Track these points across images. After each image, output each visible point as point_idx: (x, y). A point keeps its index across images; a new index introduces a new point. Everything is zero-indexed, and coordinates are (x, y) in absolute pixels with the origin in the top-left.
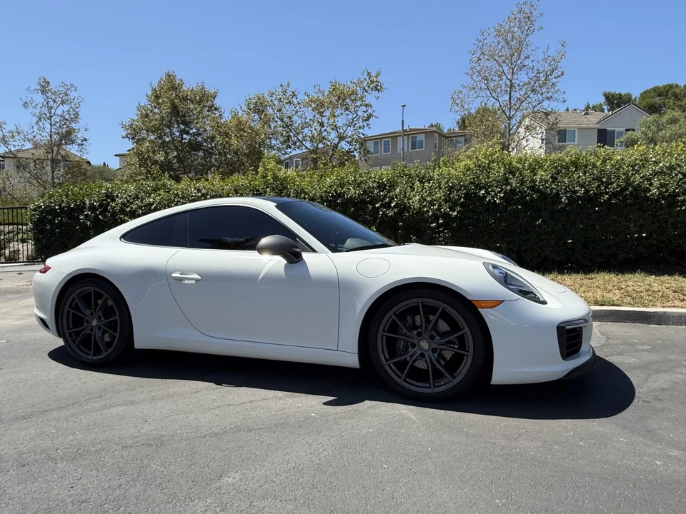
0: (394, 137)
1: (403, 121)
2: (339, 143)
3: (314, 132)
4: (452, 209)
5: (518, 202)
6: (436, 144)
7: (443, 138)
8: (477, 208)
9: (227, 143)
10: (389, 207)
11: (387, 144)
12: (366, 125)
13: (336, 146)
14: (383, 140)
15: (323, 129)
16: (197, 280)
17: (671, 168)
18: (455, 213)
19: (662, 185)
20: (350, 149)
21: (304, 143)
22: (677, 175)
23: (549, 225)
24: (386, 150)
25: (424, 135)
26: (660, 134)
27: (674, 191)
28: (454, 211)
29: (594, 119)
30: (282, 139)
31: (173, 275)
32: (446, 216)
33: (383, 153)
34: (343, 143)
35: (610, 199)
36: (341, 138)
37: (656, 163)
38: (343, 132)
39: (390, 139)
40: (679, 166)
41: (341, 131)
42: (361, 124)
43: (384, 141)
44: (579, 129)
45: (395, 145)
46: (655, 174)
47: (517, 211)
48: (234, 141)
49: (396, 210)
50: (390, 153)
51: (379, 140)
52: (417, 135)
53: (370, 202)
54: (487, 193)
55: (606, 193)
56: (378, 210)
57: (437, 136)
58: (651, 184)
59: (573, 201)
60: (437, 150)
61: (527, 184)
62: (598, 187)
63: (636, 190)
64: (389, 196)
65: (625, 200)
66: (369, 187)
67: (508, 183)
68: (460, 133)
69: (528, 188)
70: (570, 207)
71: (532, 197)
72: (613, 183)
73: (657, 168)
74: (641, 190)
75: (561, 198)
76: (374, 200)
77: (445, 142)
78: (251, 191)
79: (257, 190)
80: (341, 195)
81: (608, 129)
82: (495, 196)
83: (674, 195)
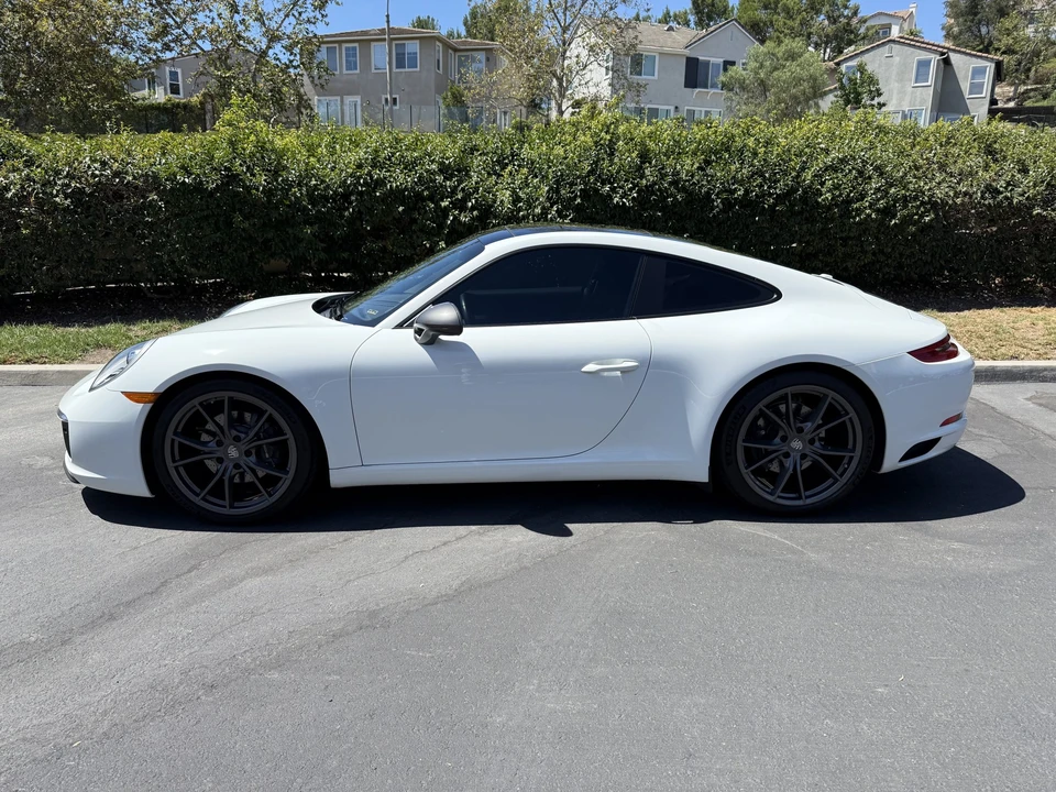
0: (364, 40)
1: (388, 16)
2: (269, 47)
3: (217, 20)
6: (438, 61)
7: (450, 51)
9: (31, 28)
11: (351, 53)
12: (319, 16)
13: (264, 54)
14: (344, 46)
15: (237, 18)
17: (843, 161)
18: (566, 222)
19: (836, 187)
20: (291, 61)
21: (199, 42)
22: (850, 171)
24: (351, 65)
25: (418, 42)
26: (776, 73)
27: (848, 195)
28: (566, 217)
29: (681, 39)
30: (150, 30)
33: (345, 72)
34: (278, 48)
35: (775, 205)
36: (273, 38)
37: (827, 151)
38: (276, 26)
39: (356, 45)
40: (854, 159)
41: (274, 25)
42: (310, 14)
43: (347, 49)
44: (660, 53)
45: (367, 57)
46: (827, 168)
47: (656, 219)
48: (46, 25)
49: (475, 212)
50: (358, 71)
51: (337, 45)
52: (406, 42)
53: (431, 198)
54: (613, 190)
55: (770, 195)
56: (445, 211)
57: (440, 45)
58: (822, 184)
59: (728, 205)
60: (441, 72)
61: (669, 179)
62: (761, 186)
63: (805, 192)
64: (463, 190)
65: (792, 205)
66: (427, 171)
67: (642, 176)
68: (478, 44)
69: (671, 184)
70: (726, 216)
71: (675, 198)
72: (779, 181)
73: (828, 160)
74: (811, 193)
75: (713, 200)
76: (437, 194)
77: (454, 59)
78: (215, 169)
79: (226, 169)
80: (381, 182)
81: (700, 58)
82: (624, 195)
83: (848, 202)
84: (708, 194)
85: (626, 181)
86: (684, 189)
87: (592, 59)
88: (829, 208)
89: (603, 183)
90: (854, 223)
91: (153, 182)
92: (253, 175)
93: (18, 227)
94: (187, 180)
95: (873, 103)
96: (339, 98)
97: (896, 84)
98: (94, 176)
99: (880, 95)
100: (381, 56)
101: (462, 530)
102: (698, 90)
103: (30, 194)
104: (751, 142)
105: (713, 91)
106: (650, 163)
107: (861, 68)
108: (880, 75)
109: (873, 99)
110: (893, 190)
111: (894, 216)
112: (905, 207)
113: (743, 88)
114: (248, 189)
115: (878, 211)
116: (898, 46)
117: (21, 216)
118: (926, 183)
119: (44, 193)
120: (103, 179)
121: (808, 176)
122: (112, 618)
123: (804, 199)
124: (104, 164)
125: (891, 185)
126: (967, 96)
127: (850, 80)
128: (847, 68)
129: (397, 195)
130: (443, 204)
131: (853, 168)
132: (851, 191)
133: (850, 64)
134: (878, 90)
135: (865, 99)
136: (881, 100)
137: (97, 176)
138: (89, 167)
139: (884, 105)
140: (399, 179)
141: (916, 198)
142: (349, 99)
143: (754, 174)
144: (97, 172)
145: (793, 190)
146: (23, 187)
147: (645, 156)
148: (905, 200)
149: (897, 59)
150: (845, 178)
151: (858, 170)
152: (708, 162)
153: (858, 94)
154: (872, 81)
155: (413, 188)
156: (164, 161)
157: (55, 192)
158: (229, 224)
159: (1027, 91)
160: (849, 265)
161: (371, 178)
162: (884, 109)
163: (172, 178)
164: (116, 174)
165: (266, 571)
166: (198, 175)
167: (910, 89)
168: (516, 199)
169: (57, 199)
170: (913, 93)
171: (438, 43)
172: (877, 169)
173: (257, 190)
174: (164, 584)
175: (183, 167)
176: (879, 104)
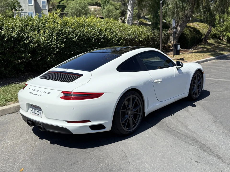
31: (155, 81)
95: (20, 9)
97: (23, 4)
99: (21, 7)
109: (19, 8)
115: (117, 41)
126: (42, 9)
134: (20, 5)
135: (17, 8)
139: (23, 10)
153: (15, 6)
154: (18, 2)
159: (51, 8)
162: (23, 11)
167: (28, 6)
176: (22, 9)
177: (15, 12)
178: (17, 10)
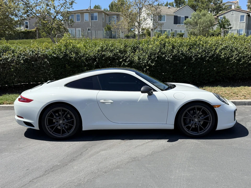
0: (82, 13)
1: (90, 6)
2: (57, 15)
4: (152, 62)
5: (177, 60)
6: (103, 18)
7: (106, 15)
8: (161, 62)
10: (125, 61)
12: (71, 7)
13: (55, 17)
14: (76, 14)
15: (48, 8)
16: (111, 103)
17: (226, 47)
18: (153, 64)
19: (225, 54)
22: (228, 50)
23: (188, 69)
24: (78, 20)
25: (97, 13)
27: (229, 56)
28: (153, 63)
29: (172, 11)
31: (100, 101)
32: (149, 65)
33: (76, 21)
34: (59, 15)
35: (209, 59)
37: (221, 44)
39: (80, 14)
40: (229, 46)
41: (58, 9)
42: (68, 6)
43: (77, 15)
44: (167, 15)
45: (83, 17)
46: (222, 49)
47: (177, 63)
49: (129, 62)
50: (80, 21)
51: (74, 14)
52: (94, 13)
53: (117, 59)
54: (166, 56)
55: (208, 56)
56: (121, 62)
57: (104, 14)
58: (221, 53)
59: (196, 59)
60: (104, 21)
61: (181, 53)
62: (205, 54)
63: (217, 56)
64: (125, 57)
65: (214, 59)
66: (116, 52)
67: (173, 52)
68: (114, 13)
69: (181, 54)
70: (196, 62)
71: (182, 58)
72: (210, 53)
73: (222, 47)
74: (219, 56)
75: (192, 58)
76: (119, 58)
77: (107, 18)
78: (62, 53)
79: (65, 52)
80: (104, 55)
81: (178, 16)
82: (169, 57)
83: (228, 58)
84: (191, 57)
85: (169, 53)
86: (184, 55)
87: (148, 17)
88: (224, 59)
89: (163, 54)
90: (230, 63)
91: (46, 56)
92: (71, 54)
93: (10, 69)
94: (55, 56)
95: (228, 27)
96: (74, 29)
97: (235, 22)
98: (30, 55)
99: (230, 25)
100: (87, 17)
101: (147, 141)
102: (178, 25)
103: (14, 60)
104: (201, 42)
105: (182, 25)
106: (175, 49)
107: (224, 18)
108: (230, 20)
109: (228, 26)
110: (240, 55)
111: (241, 61)
112: (244, 59)
113: (191, 24)
114: (71, 58)
115: (237, 60)
116: (235, 11)
117: (12, 66)
118: (249, 53)
119: (17, 59)
120: (33, 56)
121: (217, 51)
122: (74, 160)
123: (217, 58)
124: (33, 52)
125: (240, 53)
127: (221, 21)
128: (220, 18)
129: (109, 58)
130: (120, 60)
131: (229, 49)
132: (229, 55)
133: (221, 17)
134: (229, 24)
135: (226, 26)
136: (231, 26)
137: (31, 55)
138: (29, 53)
139: (232, 28)
140: (109, 54)
141: (247, 57)
142: (77, 29)
143: (203, 51)
144: (31, 54)
145: (213, 55)
146: (12, 59)
147: (173, 47)
148: (244, 57)
149: (234, 15)
150: (228, 52)
151: (230, 49)
152: (190, 48)
153: (224, 25)
154: (228, 21)
155: (113, 57)
156: (48, 51)
157: (21, 59)
158: (65, 67)
160: (230, 74)
161: (102, 54)
162: (232, 29)
163: (51, 55)
164: (36, 54)
165: (105, 150)
166: (57, 54)
168: (139, 59)
169: (21, 61)
170: (240, 24)
171: (103, 13)
172: (236, 49)
173: (73, 58)
174: (82, 153)
175: (54, 53)
176: (230, 27)
177: (223, 30)
178: (225, 28)
